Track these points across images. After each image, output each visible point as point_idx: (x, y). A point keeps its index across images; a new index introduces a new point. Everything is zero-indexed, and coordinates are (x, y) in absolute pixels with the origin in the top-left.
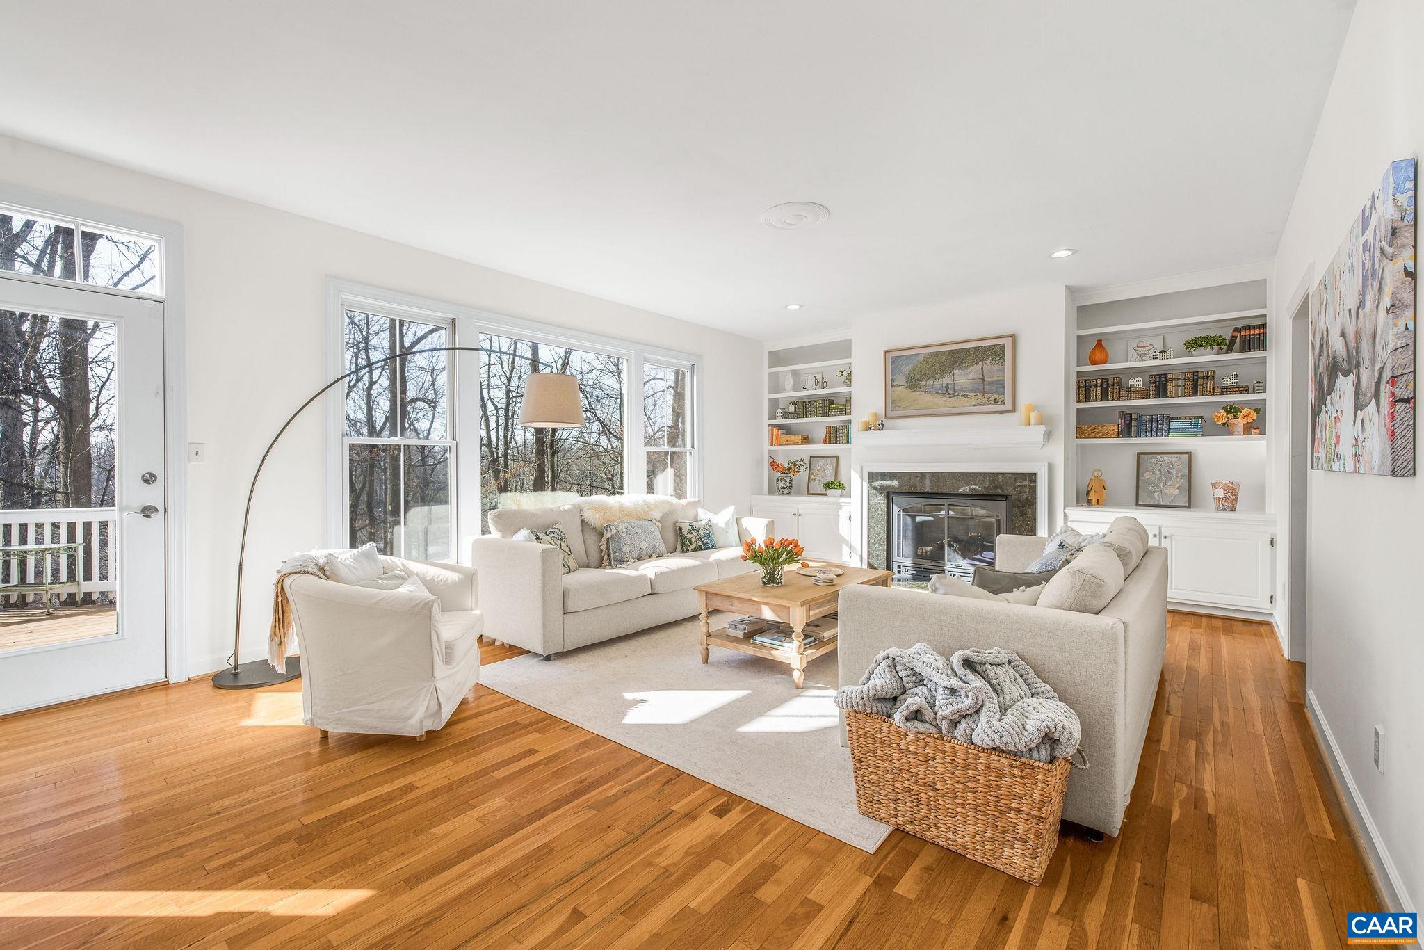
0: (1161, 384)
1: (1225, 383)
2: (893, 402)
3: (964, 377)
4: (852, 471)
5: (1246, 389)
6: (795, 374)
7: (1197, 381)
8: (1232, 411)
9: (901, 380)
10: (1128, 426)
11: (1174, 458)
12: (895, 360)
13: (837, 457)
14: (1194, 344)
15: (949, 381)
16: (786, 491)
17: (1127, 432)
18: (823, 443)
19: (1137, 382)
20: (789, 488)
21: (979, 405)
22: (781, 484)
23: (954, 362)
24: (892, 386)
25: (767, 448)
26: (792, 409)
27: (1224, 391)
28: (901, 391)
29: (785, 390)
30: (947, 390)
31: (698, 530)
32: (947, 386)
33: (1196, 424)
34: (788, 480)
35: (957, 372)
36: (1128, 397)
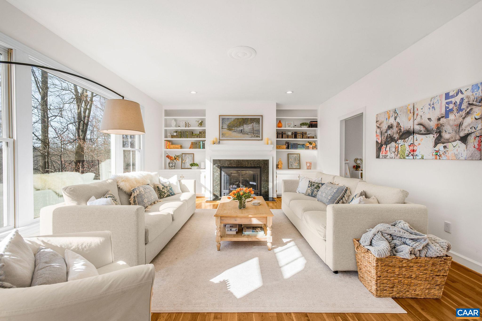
0: (295, 135)
1: (309, 136)
2: (222, 134)
3: (247, 128)
4: (206, 159)
5: (313, 138)
6: (175, 120)
7: (303, 135)
8: (310, 143)
9: (225, 126)
10: (289, 146)
11: (296, 155)
12: (223, 119)
13: (193, 154)
14: (303, 124)
15: (242, 128)
16: (173, 167)
17: (288, 148)
18: (190, 148)
19: (290, 134)
20: (174, 166)
21: (252, 137)
22: (171, 165)
23: (244, 122)
24: (222, 128)
25: (164, 149)
26: (175, 134)
27: (309, 138)
28: (225, 131)
29: (172, 126)
30: (242, 132)
31: (167, 187)
32: (242, 130)
33: (303, 146)
34: (174, 163)
35: (245, 126)
36: (288, 138)
